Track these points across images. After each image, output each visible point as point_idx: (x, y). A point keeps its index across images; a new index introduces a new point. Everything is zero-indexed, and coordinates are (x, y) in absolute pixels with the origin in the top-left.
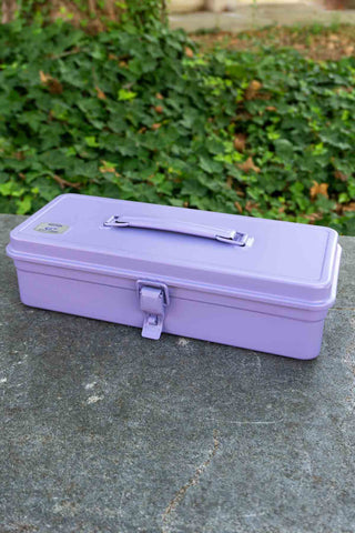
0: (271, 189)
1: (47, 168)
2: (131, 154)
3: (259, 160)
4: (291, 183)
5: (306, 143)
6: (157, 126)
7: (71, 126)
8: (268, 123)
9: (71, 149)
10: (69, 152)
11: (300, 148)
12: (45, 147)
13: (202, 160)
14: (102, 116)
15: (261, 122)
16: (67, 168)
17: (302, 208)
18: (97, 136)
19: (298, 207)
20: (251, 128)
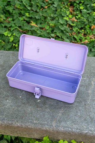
0: (80, 27)
1: (16, 26)
2: (39, 18)
3: (77, 17)
4: (86, 25)
5: (92, 10)
6: (46, 7)
7: (21, 10)
8: (80, 2)
9: (22, 18)
10: (21, 19)
11: (89, 12)
12: (15, 18)
13: (60, 19)
14: (30, 5)
15: (78, 2)
16: (22, 25)
17: (89, 33)
18: (29, 13)
19: (87, 33)
20: (75, 4)
